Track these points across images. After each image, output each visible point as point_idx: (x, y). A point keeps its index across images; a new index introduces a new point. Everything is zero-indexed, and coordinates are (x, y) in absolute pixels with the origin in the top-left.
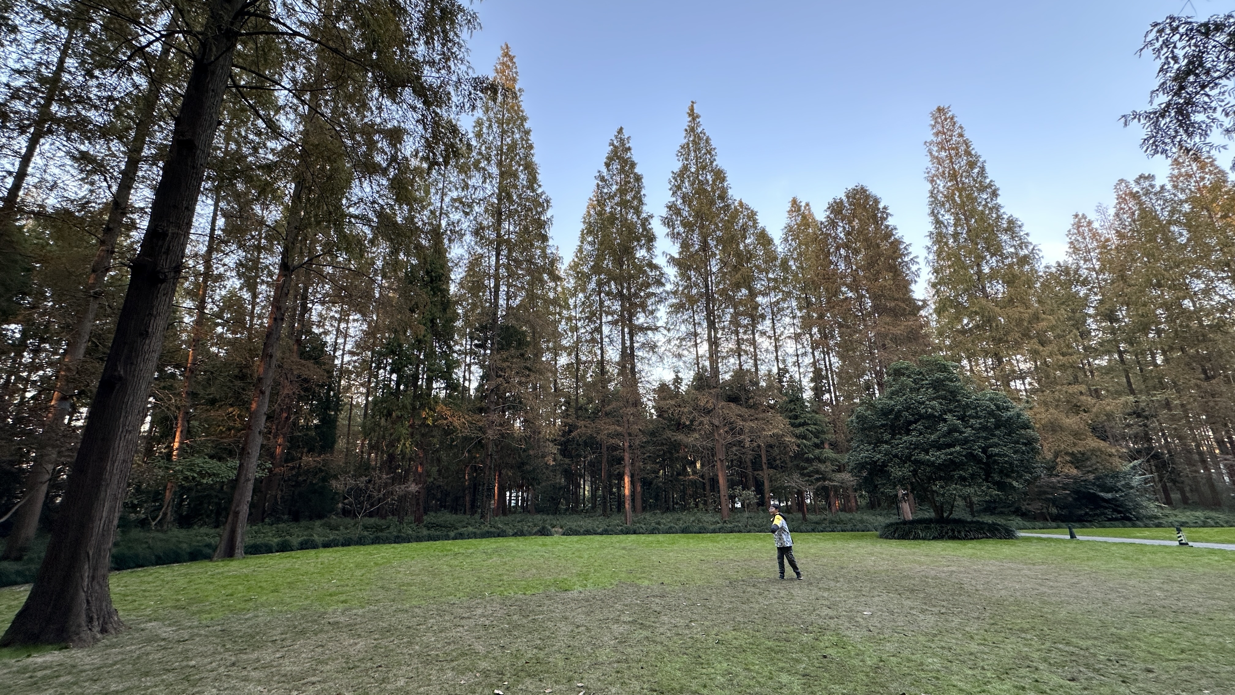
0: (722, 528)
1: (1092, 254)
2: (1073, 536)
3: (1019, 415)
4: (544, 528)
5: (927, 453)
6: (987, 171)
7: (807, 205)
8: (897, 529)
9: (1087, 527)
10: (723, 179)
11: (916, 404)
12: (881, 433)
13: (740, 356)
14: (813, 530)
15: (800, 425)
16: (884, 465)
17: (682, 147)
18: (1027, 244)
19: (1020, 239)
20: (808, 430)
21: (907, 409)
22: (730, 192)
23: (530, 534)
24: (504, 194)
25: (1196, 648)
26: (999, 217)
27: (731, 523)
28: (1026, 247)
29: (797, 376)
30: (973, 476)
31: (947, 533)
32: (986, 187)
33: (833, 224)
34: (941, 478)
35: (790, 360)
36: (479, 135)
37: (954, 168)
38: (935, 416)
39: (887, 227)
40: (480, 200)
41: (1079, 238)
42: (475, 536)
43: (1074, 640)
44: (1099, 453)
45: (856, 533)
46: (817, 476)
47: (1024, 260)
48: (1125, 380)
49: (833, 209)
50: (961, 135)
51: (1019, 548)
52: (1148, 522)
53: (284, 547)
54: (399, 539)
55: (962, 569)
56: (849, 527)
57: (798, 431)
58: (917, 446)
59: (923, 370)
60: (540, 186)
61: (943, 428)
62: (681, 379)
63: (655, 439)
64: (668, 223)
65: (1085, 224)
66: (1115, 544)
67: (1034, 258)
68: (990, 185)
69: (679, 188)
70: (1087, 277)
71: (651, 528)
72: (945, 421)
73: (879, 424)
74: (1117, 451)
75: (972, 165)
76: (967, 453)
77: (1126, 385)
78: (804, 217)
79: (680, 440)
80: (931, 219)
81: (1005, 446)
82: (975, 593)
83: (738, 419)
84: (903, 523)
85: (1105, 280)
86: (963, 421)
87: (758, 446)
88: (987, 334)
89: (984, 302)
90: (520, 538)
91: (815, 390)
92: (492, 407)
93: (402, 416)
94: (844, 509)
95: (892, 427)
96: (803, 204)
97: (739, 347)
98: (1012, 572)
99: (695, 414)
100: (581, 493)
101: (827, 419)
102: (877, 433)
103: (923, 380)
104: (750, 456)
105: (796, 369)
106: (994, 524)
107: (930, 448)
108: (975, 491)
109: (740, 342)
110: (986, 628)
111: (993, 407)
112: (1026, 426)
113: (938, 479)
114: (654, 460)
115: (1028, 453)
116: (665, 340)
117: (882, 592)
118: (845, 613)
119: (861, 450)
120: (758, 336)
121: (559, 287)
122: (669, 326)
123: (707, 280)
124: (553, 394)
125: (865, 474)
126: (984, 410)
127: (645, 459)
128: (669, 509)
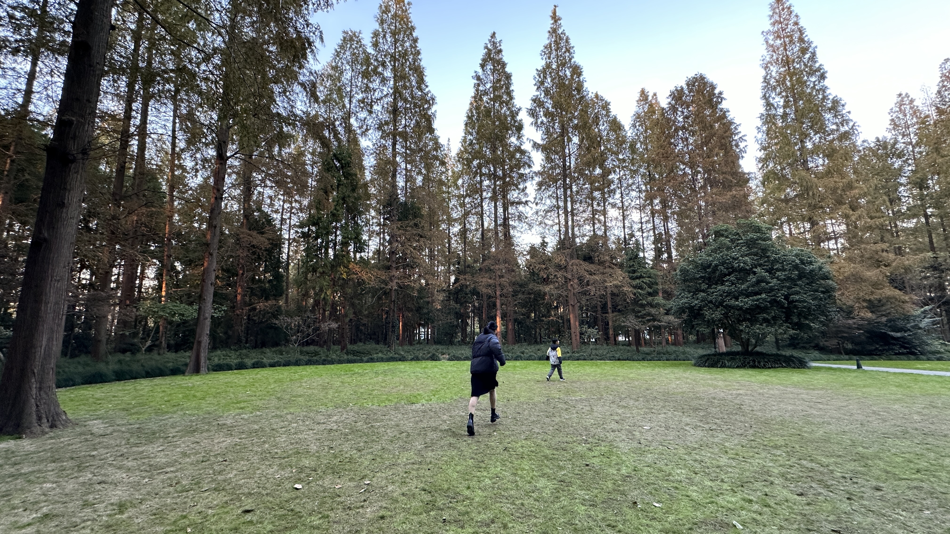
0: (571, 356)
1: (910, 129)
2: (859, 367)
3: (820, 268)
4: (434, 355)
6: (817, 56)
7: (655, 94)
8: (708, 359)
9: (876, 360)
10: (580, 74)
11: (731, 260)
12: (700, 284)
13: (594, 224)
14: (643, 359)
15: (637, 278)
16: (700, 308)
17: (546, 48)
18: (847, 122)
19: (843, 117)
20: (643, 282)
21: (723, 264)
22: (586, 85)
23: (424, 359)
24: (397, 93)
25: (933, 468)
26: (825, 98)
27: (578, 352)
28: (847, 123)
29: (641, 240)
30: (774, 318)
31: (749, 363)
32: (816, 71)
33: (673, 109)
34: (748, 320)
35: (636, 227)
36: (375, 45)
37: (787, 56)
38: (746, 270)
39: (721, 110)
40: (377, 100)
41: (901, 116)
42: (382, 360)
43: (819, 458)
44: (893, 300)
45: (670, 362)
46: (648, 318)
47: (845, 136)
48: (927, 240)
49: (674, 96)
50: (796, 24)
51: (806, 376)
52: (930, 356)
53: (241, 367)
56: (672, 357)
57: (635, 283)
58: (729, 294)
59: (740, 231)
60: (427, 86)
61: (752, 279)
62: (547, 243)
63: (523, 290)
64: (533, 114)
65: (907, 102)
66: (895, 373)
67: (854, 133)
68: (819, 69)
69: (542, 83)
70: (903, 151)
71: (515, 356)
72: (755, 273)
73: (698, 276)
74: (911, 298)
75: (804, 51)
76: (771, 300)
77: (928, 244)
78: (651, 105)
79: (540, 290)
80: (763, 102)
81: (805, 294)
82: (749, 413)
83: (586, 274)
84: (714, 355)
85: (921, 153)
86: (770, 273)
87: (603, 295)
88: (805, 202)
89: (803, 173)
90: (413, 362)
91: (655, 251)
92: (394, 265)
93: (324, 272)
94: (675, 343)
95: (709, 279)
96: (651, 95)
97: (594, 216)
98: (791, 396)
99: (551, 270)
100: (469, 329)
101: (659, 273)
102: (696, 283)
103: (739, 240)
104: (599, 303)
105: (641, 234)
106: (792, 356)
107: (739, 296)
108: (776, 330)
109: (594, 212)
110: (744, 444)
111: (798, 261)
112: (826, 277)
113: (745, 320)
114: (523, 305)
115: (825, 299)
116: (533, 212)
117: (669, 411)
118: (627, 427)
119: (682, 297)
120: (609, 208)
121: (450, 171)
122: (537, 200)
123: (564, 161)
124: (448, 256)
125: (685, 316)
126: (790, 264)
127: (516, 305)
128: (536, 342)
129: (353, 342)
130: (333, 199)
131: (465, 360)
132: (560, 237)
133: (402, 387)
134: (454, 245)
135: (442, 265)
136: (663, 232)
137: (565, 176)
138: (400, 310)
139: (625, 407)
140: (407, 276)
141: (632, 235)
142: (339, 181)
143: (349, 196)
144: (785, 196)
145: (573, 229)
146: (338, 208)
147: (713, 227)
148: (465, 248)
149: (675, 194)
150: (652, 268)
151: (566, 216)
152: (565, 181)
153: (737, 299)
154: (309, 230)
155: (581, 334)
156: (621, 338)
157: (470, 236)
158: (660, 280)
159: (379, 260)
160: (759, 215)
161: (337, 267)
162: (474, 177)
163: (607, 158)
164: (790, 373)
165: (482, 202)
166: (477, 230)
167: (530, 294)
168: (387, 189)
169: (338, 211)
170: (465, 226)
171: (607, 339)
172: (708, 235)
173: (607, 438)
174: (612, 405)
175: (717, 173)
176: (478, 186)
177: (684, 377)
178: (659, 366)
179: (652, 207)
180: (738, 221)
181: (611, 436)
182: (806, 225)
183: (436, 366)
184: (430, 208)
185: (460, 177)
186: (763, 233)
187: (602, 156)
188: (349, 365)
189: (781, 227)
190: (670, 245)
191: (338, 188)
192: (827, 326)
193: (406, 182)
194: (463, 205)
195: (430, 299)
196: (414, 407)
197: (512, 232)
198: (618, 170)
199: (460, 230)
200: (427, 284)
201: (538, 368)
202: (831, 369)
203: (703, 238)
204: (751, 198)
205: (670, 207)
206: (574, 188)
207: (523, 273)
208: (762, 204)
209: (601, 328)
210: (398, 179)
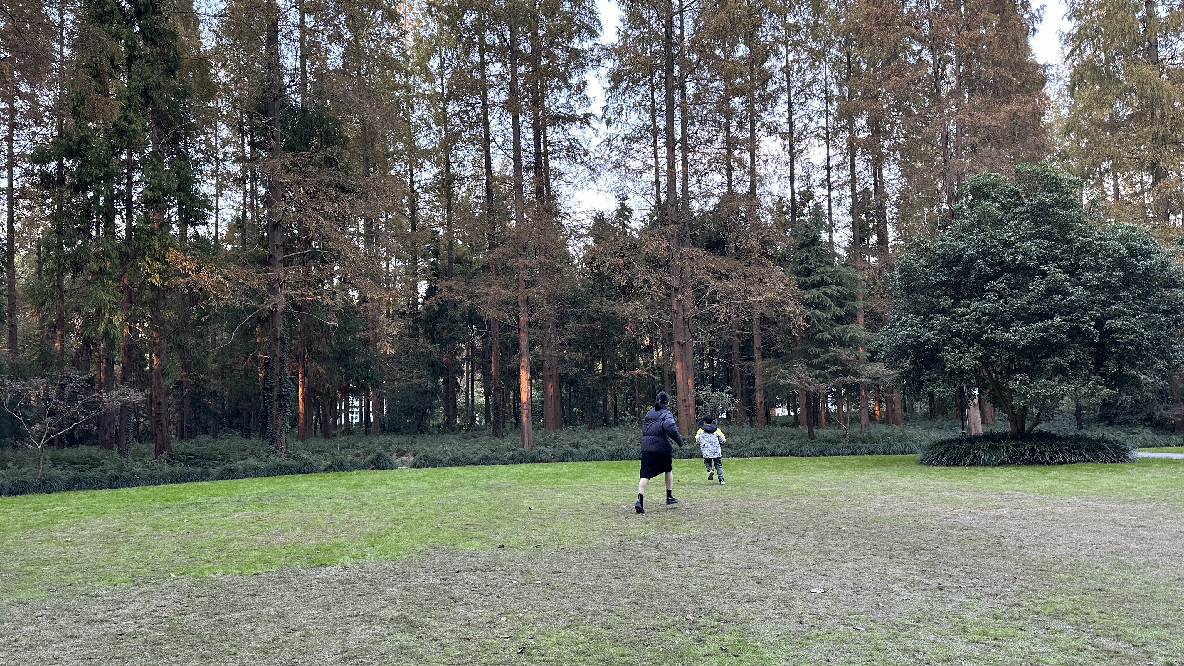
3: (1164, 265)
4: (383, 456)
5: (1007, 328)
8: (947, 450)
11: (1000, 248)
12: (938, 297)
13: (729, 170)
14: (822, 453)
15: (814, 285)
16: (937, 348)
20: (825, 293)
21: (985, 255)
23: (355, 466)
29: (826, 204)
30: (1075, 365)
31: (1022, 455)
34: (1027, 369)
38: (1028, 267)
42: (255, 473)
43: (1131, 631)
45: (875, 457)
46: (834, 368)
51: (1125, 477)
54: (116, 482)
55: (1018, 512)
56: (880, 447)
57: (809, 295)
58: (992, 317)
59: (1020, 188)
61: (1038, 286)
62: (630, 211)
63: (579, 312)
71: (559, 452)
72: (1043, 275)
73: (935, 281)
76: (1071, 328)
79: (614, 313)
81: (1134, 316)
82: (1014, 553)
83: (709, 277)
84: (960, 441)
86: (1072, 275)
87: (744, 322)
88: (1146, 130)
89: (1147, 70)
90: (331, 475)
91: (854, 228)
92: (279, 256)
93: (102, 271)
94: (887, 419)
95: (958, 285)
97: (730, 152)
98: (1093, 515)
99: (638, 269)
100: (461, 399)
101: (859, 276)
102: (931, 295)
103: (1017, 206)
104: (736, 338)
105: (826, 192)
106: (1103, 439)
107: (1013, 320)
108: (1076, 389)
109: (731, 143)
110: (998, 613)
111: (1124, 251)
112: (1172, 283)
113: (1019, 370)
114: (578, 345)
115: (1168, 327)
116: (598, 140)
117: (864, 554)
118: (779, 591)
119: (902, 324)
120: (761, 134)
121: (410, 37)
122: (609, 114)
123: (669, 25)
124: (408, 236)
125: (906, 364)
126: (1110, 256)
127: (563, 344)
128: (606, 423)
129: (187, 433)
130: (119, 92)
131: (450, 465)
132: (658, 196)
133: (298, 531)
134: (425, 212)
135: (398, 257)
136: (872, 188)
137: (670, 61)
138: (298, 358)
139: (776, 550)
140: (312, 280)
141: (808, 195)
142: (132, 48)
143: (158, 87)
144: (1111, 117)
145: (685, 180)
146: (131, 115)
147: (969, 178)
148: (449, 219)
149: (899, 108)
150: (846, 265)
151: (671, 149)
152: (669, 71)
153: (1007, 327)
154: (60, 165)
155: (699, 402)
156: (780, 411)
157: (461, 192)
158: (860, 291)
159: (244, 243)
160: (1060, 155)
161: (135, 257)
162: (467, 53)
163: (762, 22)
164: (1097, 472)
165: (486, 114)
166: (475, 178)
167: (593, 320)
168: (255, 72)
169: (131, 123)
170: (448, 170)
171: (751, 413)
172: (960, 196)
173: (737, 614)
174: (750, 548)
175: (986, 65)
176: (477, 75)
177: (899, 487)
178: (852, 467)
179: (851, 133)
180: (1018, 167)
181: (744, 610)
182: (1145, 178)
183: (383, 482)
184: (363, 122)
185: (434, 50)
186: (1063, 193)
187: (750, 16)
188: (176, 487)
189: (1100, 183)
190: (884, 216)
191: (129, 67)
192: (1170, 380)
193: (303, 58)
194: (442, 119)
195: (371, 334)
196: (323, 574)
197: (553, 183)
198: (783, 49)
199: (436, 176)
200: (363, 300)
201: (607, 475)
202: (1170, 461)
203: (949, 203)
204: (1047, 119)
205: (888, 136)
206: (691, 89)
207: (578, 277)
208: (1068, 133)
209: (739, 391)
210: (283, 50)
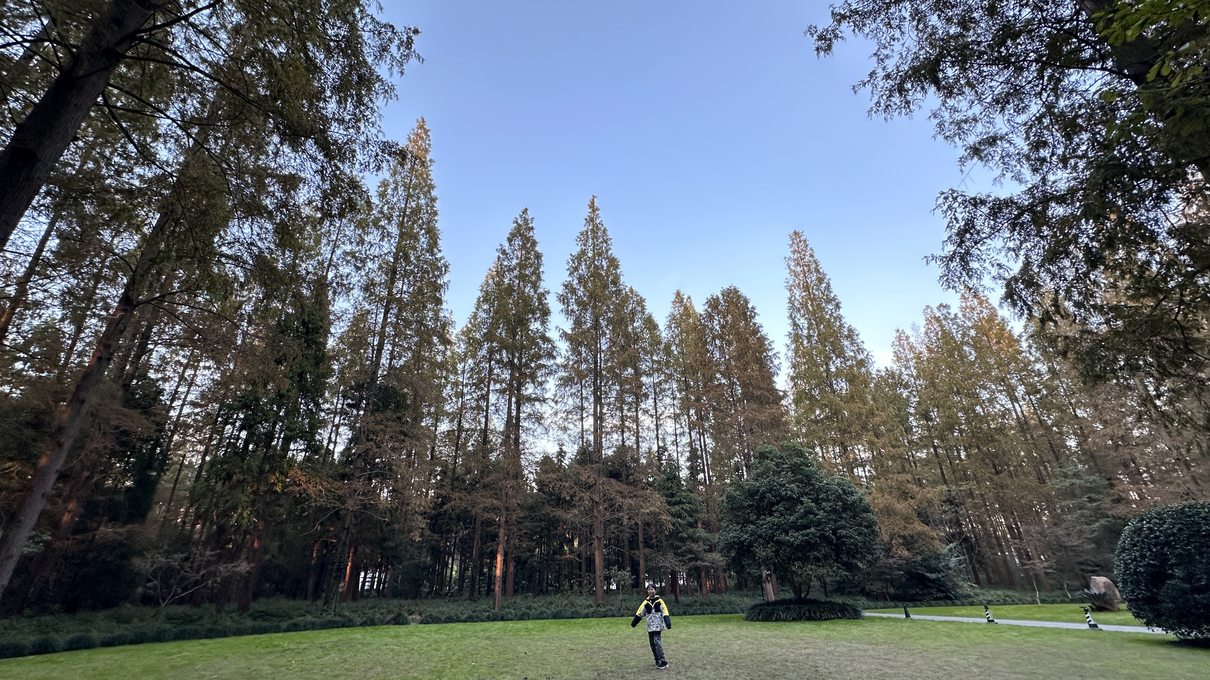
0: (595, 612)
1: (910, 363)
2: (907, 616)
4: (399, 615)
5: (787, 534)
6: (832, 287)
7: (689, 298)
8: (761, 610)
9: (918, 606)
10: (617, 267)
11: (778, 487)
12: (748, 514)
13: (623, 432)
14: (685, 613)
15: (676, 503)
16: (751, 545)
17: (582, 234)
18: (863, 350)
19: (858, 346)
20: (682, 508)
21: (770, 490)
22: (622, 279)
23: (383, 623)
24: (402, 253)
26: (841, 326)
27: (604, 606)
28: (862, 352)
29: (675, 455)
30: (825, 557)
31: (804, 614)
32: (832, 300)
33: (710, 317)
34: (800, 559)
35: (670, 439)
36: (382, 195)
37: (807, 282)
38: (794, 499)
39: (755, 324)
40: (375, 256)
41: (901, 349)
44: (924, 536)
45: (716, 616)
46: (690, 556)
47: (861, 363)
48: (939, 471)
49: (711, 304)
50: (812, 256)
51: (864, 629)
52: (963, 600)
54: (212, 634)
55: (818, 651)
56: (718, 609)
57: (674, 509)
58: (779, 526)
59: (784, 454)
60: (440, 251)
61: (800, 509)
62: (565, 453)
63: (533, 515)
64: (564, 300)
65: (904, 338)
66: (940, 622)
67: (869, 362)
68: (834, 299)
69: (576, 269)
70: (907, 382)
71: (520, 613)
72: (802, 503)
73: (746, 504)
74: (938, 535)
75: (820, 280)
76: (820, 534)
77: (940, 476)
78: (686, 308)
79: (554, 516)
80: (790, 321)
81: (851, 528)
83: (618, 496)
84: (766, 605)
85: (921, 385)
86: (816, 504)
87: (636, 524)
89: (830, 395)
91: (690, 469)
92: (357, 474)
94: (715, 590)
95: (758, 507)
96: (685, 297)
97: (623, 423)
101: (699, 498)
102: (745, 513)
103: (784, 464)
104: (628, 536)
105: (675, 448)
106: (844, 604)
107: (790, 529)
109: (624, 418)
111: (840, 491)
112: (867, 510)
113: (796, 559)
115: (869, 535)
116: (551, 412)
119: (730, 530)
120: (641, 414)
122: (557, 398)
123: (596, 357)
124: (429, 463)
125: (733, 554)
126: (834, 494)
131: (446, 622)
137: (595, 374)
138: (353, 542)
140: (375, 490)
141: (665, 449)
143: (309, 372)
148: (456, 453)
150: (689, 491)
157: (464, 437)
158: (701, 508)
163: (641, 358)
165: (488, 394)
167: (541, 521)
170: (459, 424)
177: (743, 635)
179: (688, 417)
183: (403, 634)
186: (804, 458)
192: (873, 566)
193: (391, 360)
194: (460, 395)
202: (882, 618)
